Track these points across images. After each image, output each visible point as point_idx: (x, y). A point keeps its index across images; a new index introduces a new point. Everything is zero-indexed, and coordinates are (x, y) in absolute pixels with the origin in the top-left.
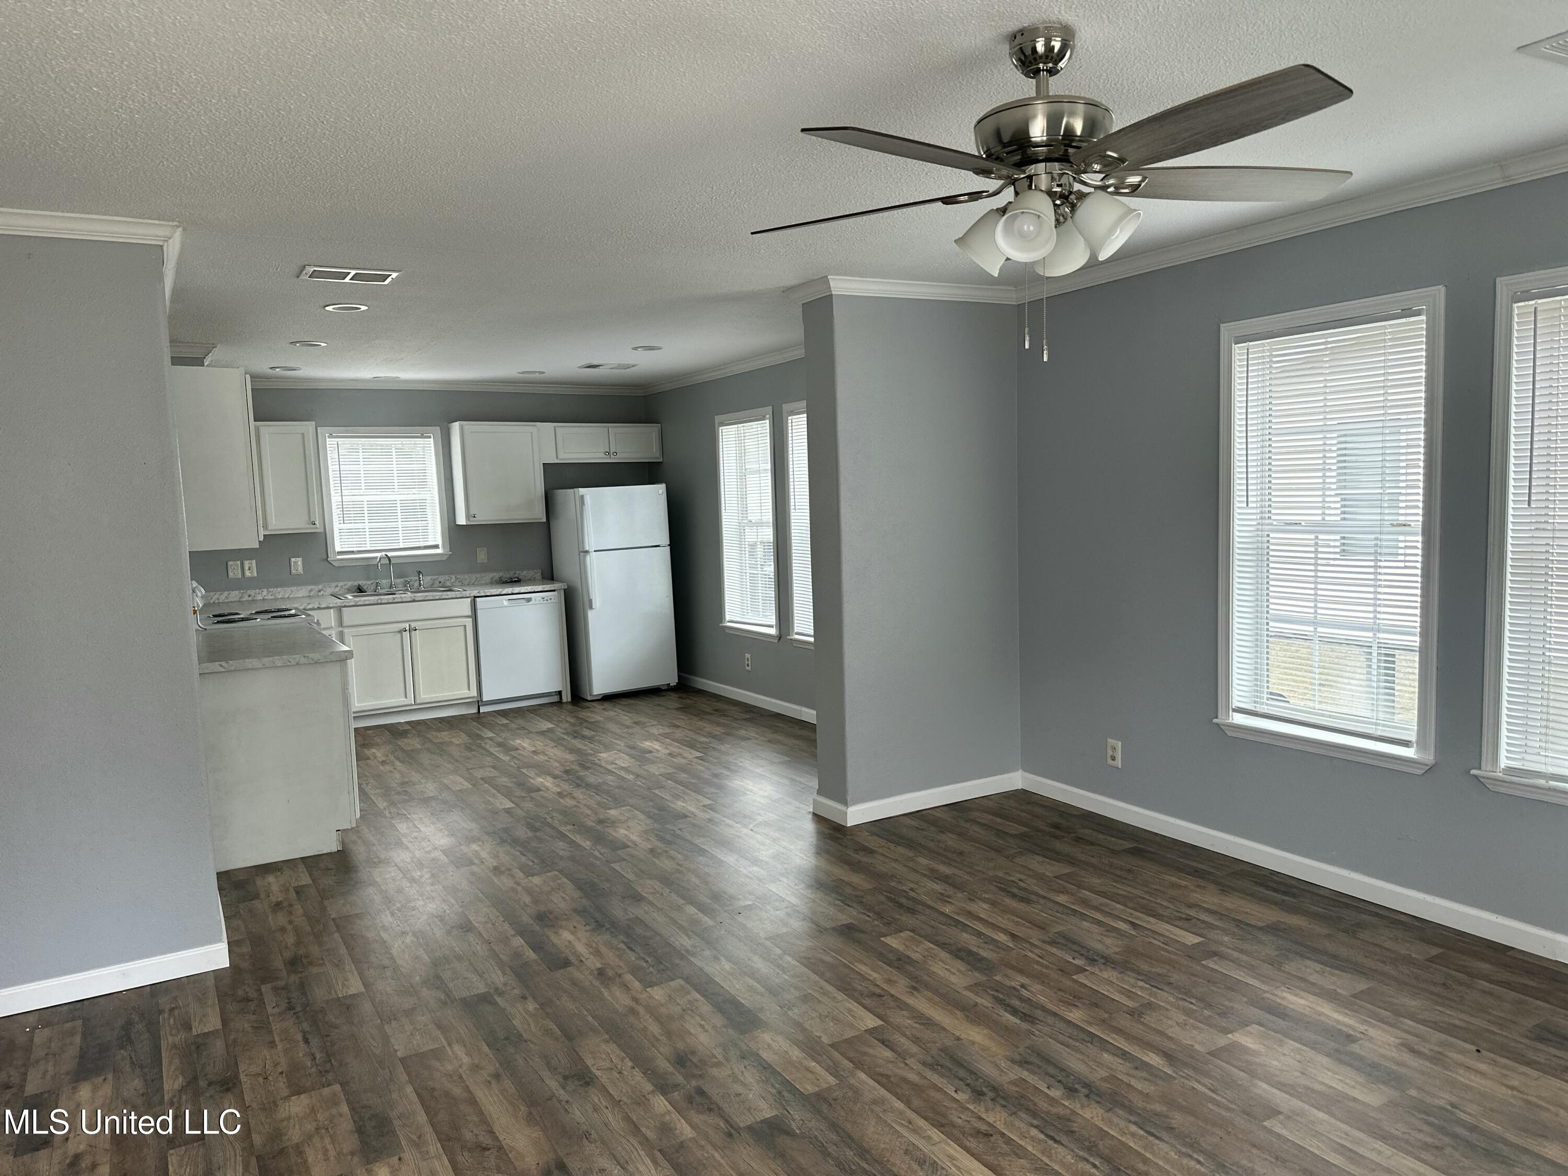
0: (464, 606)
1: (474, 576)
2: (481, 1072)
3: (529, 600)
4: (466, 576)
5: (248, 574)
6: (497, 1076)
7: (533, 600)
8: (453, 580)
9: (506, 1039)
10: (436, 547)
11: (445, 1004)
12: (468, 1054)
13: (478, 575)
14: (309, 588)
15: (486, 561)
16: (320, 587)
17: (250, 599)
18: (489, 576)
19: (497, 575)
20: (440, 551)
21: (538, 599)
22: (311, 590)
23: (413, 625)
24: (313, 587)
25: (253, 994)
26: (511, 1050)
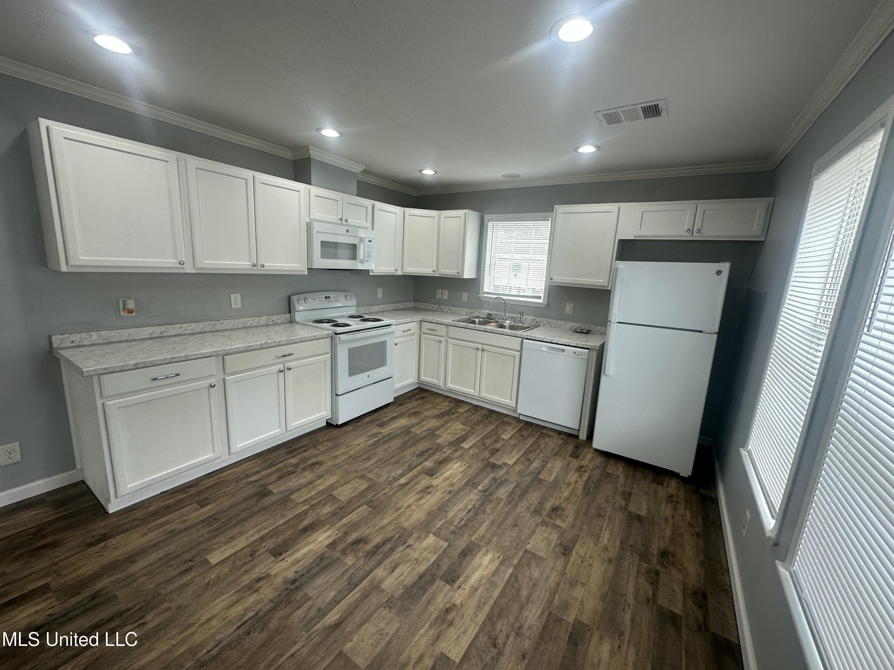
0: (515, 343)
1: (559, 323)
3: (563, 351)
4: (554, 321)
7: (566, 351)
8: (545, 322)
10: (539, 298)
13: (562, 322)
14: (467, 310)
15: (571, 313)
16: (472, 311)
20: (541, 301)
21: (570, 352)
22: (467, 312)
23: (485, 347)
24: (469, 310)
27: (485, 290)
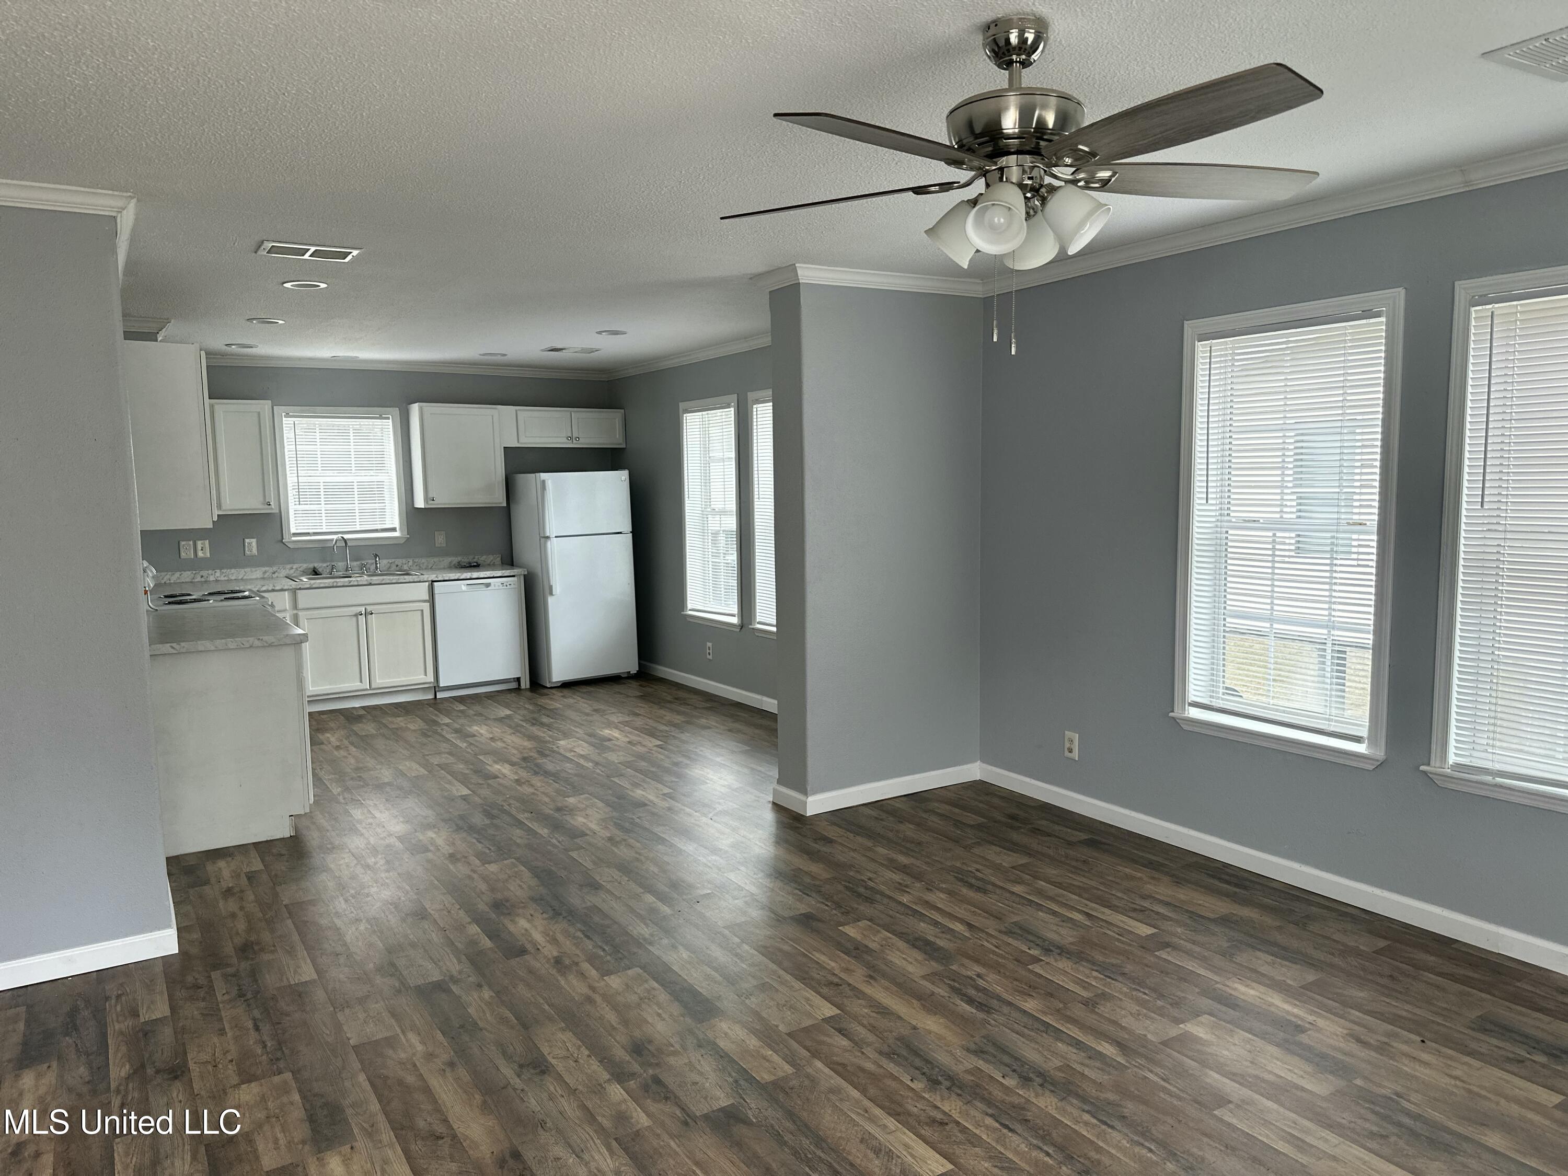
0: (422, 591)
1: (432, 560)
2: (435, 1060)
3: (488, 585)
4: (423, 561)
5: (200, 554)
6: (452, 1065)
7: (492, 585)
8: (411, 563)
9: (462, 1027)
10: (394, 530)
11: (399, 991)
12: (423, 1042)
13: (436, 559)
14: (264, 569)
15: (445, 545)
16: (275, 569)
17: (203, 579)
18: (447, 560)
19: (456, 560)
20: (397, 534)
21: (497, 585)
22: (265, 572)
23: (369, 608)
24: (267, 569)
25: (202, 981)
26: (466, 1038)
27: (293, 530)
